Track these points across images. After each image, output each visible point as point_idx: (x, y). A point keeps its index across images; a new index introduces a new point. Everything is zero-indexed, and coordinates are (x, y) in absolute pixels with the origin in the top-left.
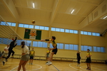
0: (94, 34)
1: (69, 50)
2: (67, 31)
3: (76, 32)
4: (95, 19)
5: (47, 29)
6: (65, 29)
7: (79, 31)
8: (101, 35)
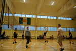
0: (68, 19)
1: (51, 31)
2: (49, 18)
3: (55, 18)
4: (69, 8)
5: (35, 17)
6: (47, 16)
7: (57, 17)
8: (72, 20)
